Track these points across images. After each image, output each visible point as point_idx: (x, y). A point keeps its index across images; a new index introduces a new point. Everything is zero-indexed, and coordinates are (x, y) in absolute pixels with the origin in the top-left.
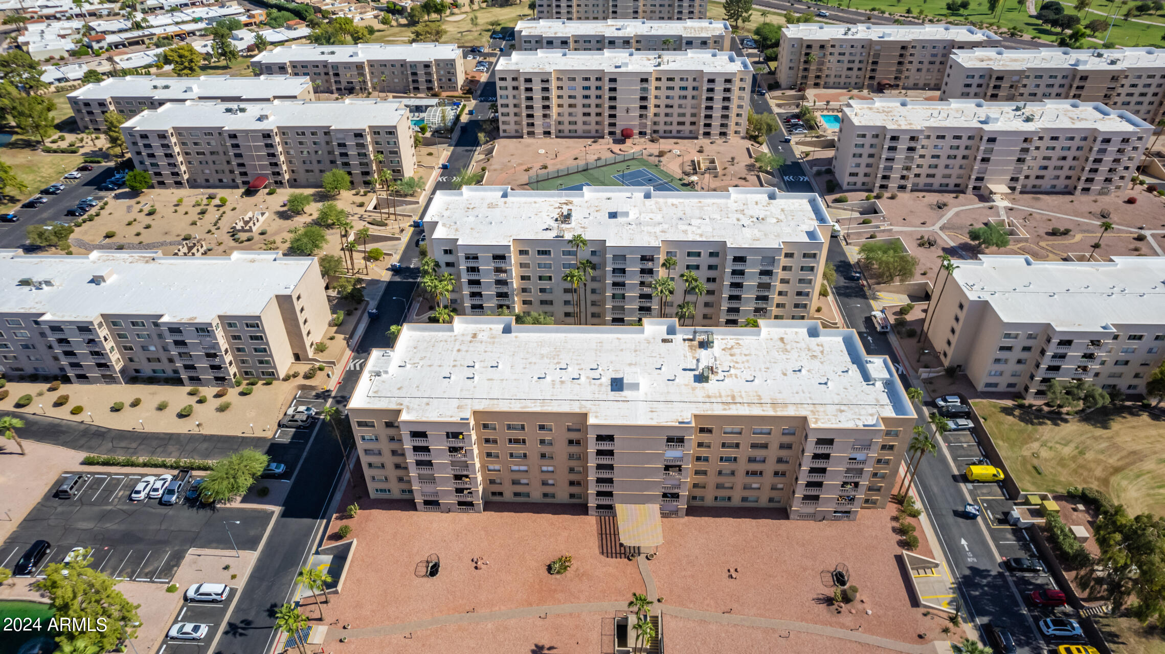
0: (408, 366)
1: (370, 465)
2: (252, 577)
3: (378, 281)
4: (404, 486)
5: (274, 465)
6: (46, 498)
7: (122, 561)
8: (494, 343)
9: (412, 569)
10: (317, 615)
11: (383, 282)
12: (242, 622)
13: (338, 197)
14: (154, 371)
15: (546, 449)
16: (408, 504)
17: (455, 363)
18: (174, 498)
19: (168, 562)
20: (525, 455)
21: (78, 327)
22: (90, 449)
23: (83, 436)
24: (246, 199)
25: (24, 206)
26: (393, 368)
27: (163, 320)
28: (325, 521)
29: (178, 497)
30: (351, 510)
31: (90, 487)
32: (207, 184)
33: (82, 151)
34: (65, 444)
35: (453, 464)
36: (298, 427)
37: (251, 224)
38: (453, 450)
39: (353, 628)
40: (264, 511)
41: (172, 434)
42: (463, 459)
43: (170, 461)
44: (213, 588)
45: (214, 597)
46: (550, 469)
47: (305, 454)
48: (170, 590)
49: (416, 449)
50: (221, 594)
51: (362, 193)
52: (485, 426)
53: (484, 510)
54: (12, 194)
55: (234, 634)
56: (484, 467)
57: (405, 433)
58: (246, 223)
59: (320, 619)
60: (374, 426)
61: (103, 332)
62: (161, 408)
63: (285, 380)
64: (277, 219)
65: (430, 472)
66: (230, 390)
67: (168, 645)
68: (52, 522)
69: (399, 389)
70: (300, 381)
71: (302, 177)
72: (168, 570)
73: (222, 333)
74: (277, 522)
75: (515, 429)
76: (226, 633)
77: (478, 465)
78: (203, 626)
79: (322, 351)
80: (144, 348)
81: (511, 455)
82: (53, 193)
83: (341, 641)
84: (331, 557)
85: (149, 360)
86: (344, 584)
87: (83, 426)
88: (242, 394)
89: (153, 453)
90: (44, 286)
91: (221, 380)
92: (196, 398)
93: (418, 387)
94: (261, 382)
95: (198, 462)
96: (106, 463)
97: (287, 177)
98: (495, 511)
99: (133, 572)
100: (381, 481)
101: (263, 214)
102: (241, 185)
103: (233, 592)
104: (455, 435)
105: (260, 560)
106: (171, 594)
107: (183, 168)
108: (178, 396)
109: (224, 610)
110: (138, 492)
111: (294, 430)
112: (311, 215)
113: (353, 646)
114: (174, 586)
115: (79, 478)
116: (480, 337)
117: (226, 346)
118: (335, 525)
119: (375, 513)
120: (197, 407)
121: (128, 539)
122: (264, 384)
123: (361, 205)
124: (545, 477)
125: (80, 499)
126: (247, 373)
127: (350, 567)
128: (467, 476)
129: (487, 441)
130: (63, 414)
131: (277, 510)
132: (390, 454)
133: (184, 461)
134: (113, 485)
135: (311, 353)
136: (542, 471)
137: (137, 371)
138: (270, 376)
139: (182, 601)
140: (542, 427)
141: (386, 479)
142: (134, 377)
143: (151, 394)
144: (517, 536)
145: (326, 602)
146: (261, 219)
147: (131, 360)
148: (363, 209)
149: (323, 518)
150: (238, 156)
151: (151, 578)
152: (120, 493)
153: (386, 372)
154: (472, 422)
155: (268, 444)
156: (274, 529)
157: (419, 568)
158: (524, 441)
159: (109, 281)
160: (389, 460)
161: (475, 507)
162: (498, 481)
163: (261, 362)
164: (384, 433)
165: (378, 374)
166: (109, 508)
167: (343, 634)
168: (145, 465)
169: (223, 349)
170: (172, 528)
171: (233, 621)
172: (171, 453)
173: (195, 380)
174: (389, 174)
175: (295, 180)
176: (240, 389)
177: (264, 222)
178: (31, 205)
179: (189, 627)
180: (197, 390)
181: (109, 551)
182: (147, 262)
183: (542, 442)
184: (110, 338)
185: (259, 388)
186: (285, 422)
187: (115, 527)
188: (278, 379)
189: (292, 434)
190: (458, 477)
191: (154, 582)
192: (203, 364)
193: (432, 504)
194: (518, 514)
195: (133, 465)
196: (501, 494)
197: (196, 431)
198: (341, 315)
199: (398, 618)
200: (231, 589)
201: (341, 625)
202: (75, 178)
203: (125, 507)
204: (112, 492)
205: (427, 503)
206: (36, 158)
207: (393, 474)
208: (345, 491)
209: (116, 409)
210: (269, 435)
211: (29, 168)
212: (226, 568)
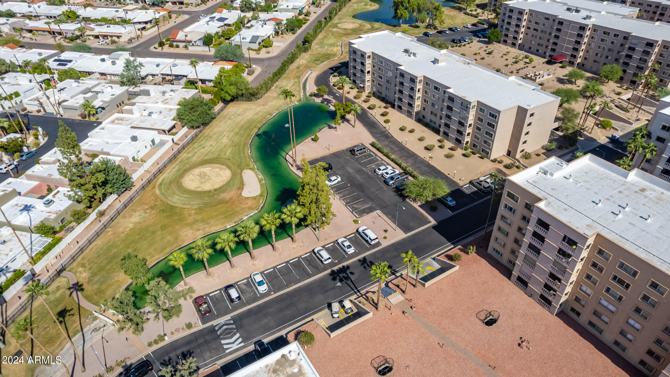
0: (571, 180)
1: (499, 229)
2: (393, 245)
3: (595, 140)
4: (512, 258)
5: (450, 199)
6: (347, 150)
7: (349, 194)
8: (657, 203)
9: (478, 310)
10: (403, 288)
11: (599, 143)
12: (370, 262)
13: (605, 84)
14: (431, 121)
15: (643, 306)
16: (507, 272)
17: (610, 198)
18: (392, 182)
19: (365, 209)
20: (620, 298)
21: (411, 78)
22: (378, 140)
23: (381, 133)
24: (545, 65)
25: (438, 32)
26: (558, 175)
27: (449, 90)
28: (453, 246)
29: (393, 183)
30: (470, 249)
31: (365, 156)
32: (529, 50)
33: (480, 18)
34: (371, 133)
35: (555, 263)
36: (480, 190)
37: (538, 77)
38: (561, 252)
39: (416, 311)
40: (426, 218)
41: (416, 154)
42: (565, 264)
43: (404, 165)
44: (371, 235)
45: (368, 239)
46: (637, 326)
47: (472, 205)
48: (355, 222)
49: (535, 234)
50: (372, 240)
51: (625, 87)
52: (600, 252)
53: (557, 315)
54: (436, 25)
55: (362, 264)
56: (578, 284)
57: (534, 218)
58: (535, 75)
59: (403, 292)
60: (517, 202)
61: (419, 86)
62: (421, 139)
63: (492, 161)
64: (555, 81)
65: (535, 258)
66: (459, 150)
67: (334, 244)
68: (341, 161)
69: (553, 189)
70: (501, 167)
71: (589, 64)
72: (362, 213)
73: (474, 113)
74: (428, 228)
75: (626, 270)
76: (359, 260)
77: (574, 278)
78: (353, 248)
79: (526, 158)
80: (433, 105)
81: (608, 290)
82: (453, 31)
83: (403, 312)
84: (440, 267)
85: (432, 113)
86: (432, 284)
87: (384, 129)
88: (464, 155)
89: (401, 157)
90: (412, 55)
91: (458, 141)
92: (440, 144)
93: (567, 196)
94: (478, 155)
95: (415, 173)
96: (378, 150)
97: (579, 61)
98: (565, 322)
99: (349, 203)
100: (500, 244)
101: (549, 75)
102: (547, 57)
103: (378, 244)
104: (572, 243)
105: (404, 240)
106: (354, 223)
107: (521, 36)
108: (432, 138)
109: (368, 250)
110: (379, 169)
111: (476, 189)
112: (579, 87)
113: (407, 321)
114: (358, 221)
115: (364, 148)
116: (647, 193)
117: (472, 122)
118: (455, 251)
119: (483, 262)
120: (436, 148)
121: (360, 187)
122: (479, 157)
123: (619, 94)
124: (627, 328)
125: (357, 158)
126: (474, 145)
127: (443, 278)
128: (560, 280)
129: (594, 265)
130: (381, 120)
131: (433, 222)
132: (516, 228)
133: (410, 169)
134: (374, 161)
135: (518, 156)
136: (627, 322)
137: (424, 117)
138: (485, 154)
139: (355, 231)
140: (654, 286)
141: (504, 245)
142: (421, 120)
143: (421, 130)
144: (568, 351)
145: (414, 286)
146: (546, 77)
147: (424, 109)
148: (618, 97)
149: (453, 244)
150: (557, 37)
151: (353, 211)
152: (373, 166)
153: (552, 175)
154: (591, 241)
155: (457, 188)
156: (423, 231)
157: (482, 313)
158: (628, 286)
159: (440, 64)
160: (513, 233)
161: (551, 308)
162: (583, 303)
163: (485, 142)
164: (521, 210)
165: (545, 173)
166: (364, 169)
167: (408, 310)
168: (392, 160)
169: (469, 123)
170: (380, 196)
171: (366, 258)
172: (407, 163)
173: (446, 134)
174: (655, 80)
175: (583, 65)
176: (464, 152)
177: (546, 80)
178: (440, 32)
179: (347, 243)
180: (443, 141)
181: (349, 186)
182: (465, 64)
183: (645, 298)
184: (421, 91)
185: (475, 159)
186: (474, 182)
187: (359, 179)
188: (489, 158)
189: (473, 190)
190: (552, 276)
191: (352, 213)
192: (454, 127)
193: (522, 282)
194: (581, 338)
195: (388, 157)
196: (578, 314)
197: (427, 159)
198: (554, 146)
199: (445, 329)
200: (379, 242)
201: (411, 304)
202: (468, 28)
203: (370, 173)
204: (371, 163)
205: (519, 279)
206: (459, 15)
207: (510, 244)
208: (476, 238)
209: (402, 129)
210: (461, 183)
211: (452, 18)
212: (386, 231)
